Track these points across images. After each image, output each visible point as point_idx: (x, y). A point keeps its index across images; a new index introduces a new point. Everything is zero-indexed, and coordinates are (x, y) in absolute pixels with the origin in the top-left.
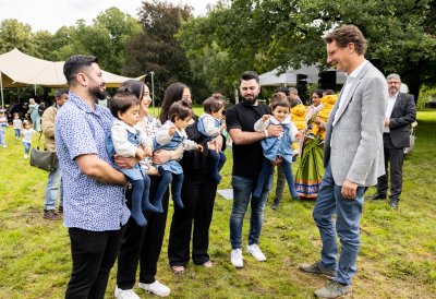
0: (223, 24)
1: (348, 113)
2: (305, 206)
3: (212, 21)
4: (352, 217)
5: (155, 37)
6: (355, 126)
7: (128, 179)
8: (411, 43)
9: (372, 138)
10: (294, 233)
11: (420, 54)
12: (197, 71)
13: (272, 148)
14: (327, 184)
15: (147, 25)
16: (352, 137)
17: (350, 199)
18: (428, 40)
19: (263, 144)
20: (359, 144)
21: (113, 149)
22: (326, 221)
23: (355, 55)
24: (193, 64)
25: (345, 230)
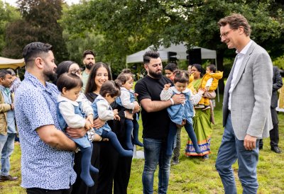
0: (102, 10)
1: (242, 82)
2: (195, 162)
3: (91, 9)
4: (251, 165)
5: (33, 22)
6: (249, 92)
7: (77, 145)
8: (261, 25)
9: (264, 100)
10: (192, 185)
11: (268, 34)
12: (73, 51)
13: (177, 113)
14: (226, 140)
15: (25, 12)
16: (248, 100)
17: (250, 150)
18: (273, 22)
19: (169, 111)
20: (254, 105)
21: (65, 122)
22: (227, 170)
23: (244, 36)
24: (69, 46)
25: (246, 176)
